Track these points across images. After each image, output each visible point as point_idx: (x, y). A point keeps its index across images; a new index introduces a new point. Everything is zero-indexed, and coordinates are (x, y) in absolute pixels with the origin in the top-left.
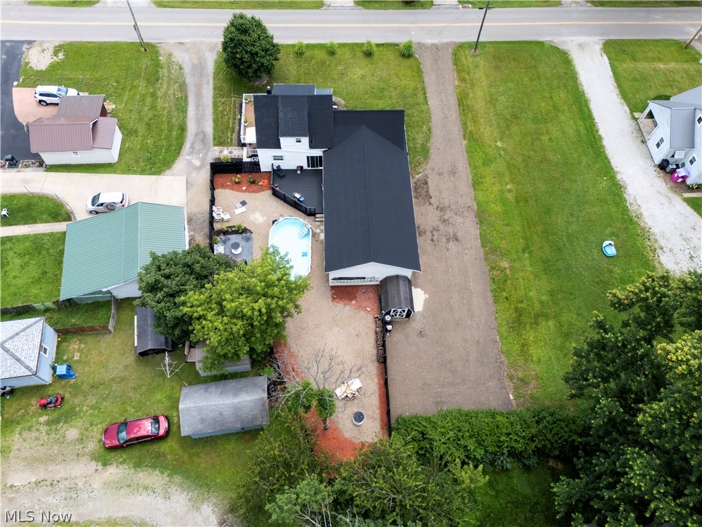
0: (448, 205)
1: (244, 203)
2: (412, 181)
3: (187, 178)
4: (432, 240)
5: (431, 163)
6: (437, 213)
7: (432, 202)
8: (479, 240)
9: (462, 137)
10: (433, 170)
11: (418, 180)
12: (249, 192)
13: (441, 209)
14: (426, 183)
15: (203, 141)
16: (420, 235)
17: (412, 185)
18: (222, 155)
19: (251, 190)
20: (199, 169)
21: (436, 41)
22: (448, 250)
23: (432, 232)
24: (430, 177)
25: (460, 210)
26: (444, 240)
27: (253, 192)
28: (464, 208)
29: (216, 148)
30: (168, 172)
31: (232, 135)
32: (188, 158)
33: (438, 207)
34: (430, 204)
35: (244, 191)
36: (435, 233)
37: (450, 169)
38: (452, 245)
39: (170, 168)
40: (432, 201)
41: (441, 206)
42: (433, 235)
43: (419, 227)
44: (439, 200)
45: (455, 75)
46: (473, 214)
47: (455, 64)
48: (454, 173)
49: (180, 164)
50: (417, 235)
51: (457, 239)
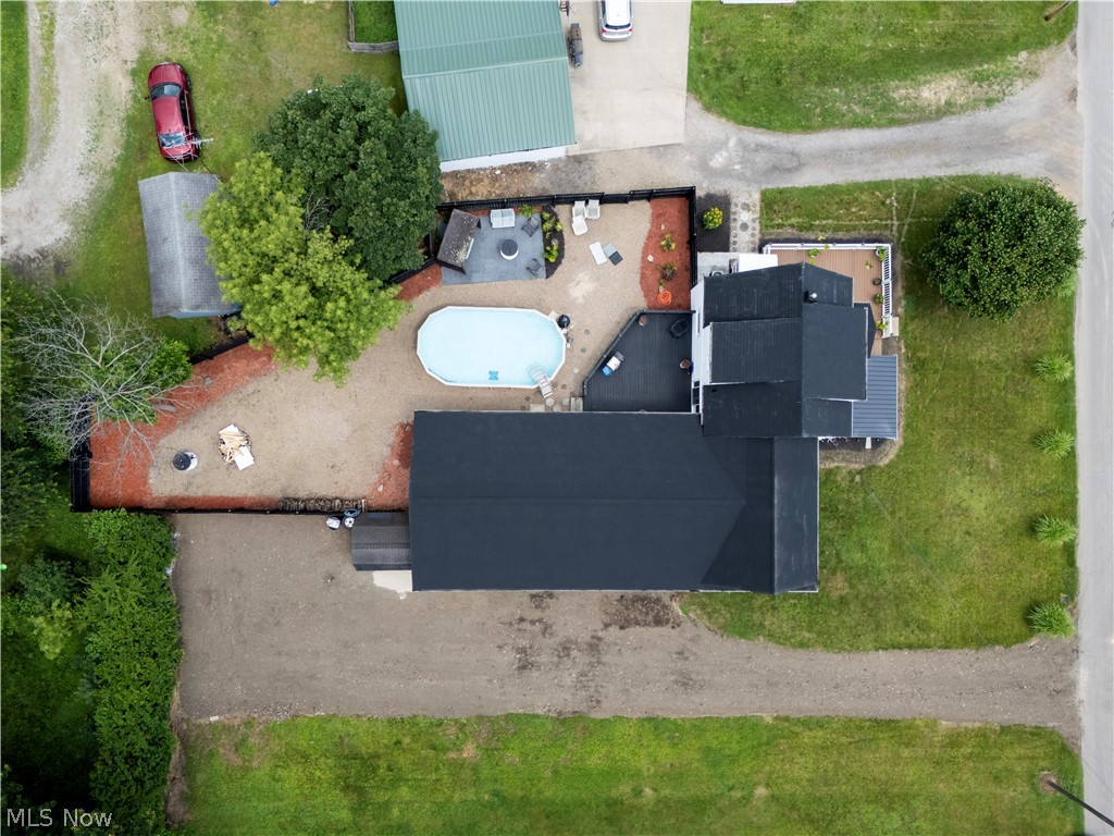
0: (605, 659)
1: (615, 258)
2: (664, 594)
3: (679, 145)
4: (522, 620)
5: (709, 638)
6: (585, 637)
7: (611, 629)
8: (521, 711)
9: (782, 714)
10: (692, 640)
11: (665, 607)
12: (642, 268)
13: (594, 646)
14: (658, 622)
15: (775, 168)
16: (533, 596)
17: (653, 593)
18: (739, 209)
19: (648, 273)
20: (704, 166)
21: (1082, 692)
22: (500, 647)
23: (540, 621)
24: (673, 632)
25: (592, 684)
26: (524, 643)
27: (643, 277)
28: (597, 691)
29: (756, 197)
30: (696, 106)
31: (792, 226)
32: (732, 143)
33: (599, 639)
34: (607, 626)
35: (644, 258)
36: (538, 627)
37: (694, 676)
38: (509, 657)
39: (708, 108)
40: (614, 630)
41: (602, 646)
42: (533, 622)
43: (551, 596)
44: (616, 644)
45: (970, 725)
46: (583, 708)
47: (1004, 730)
48: (684, 684)
49: (714, 127)
50: (534, 591)
51: (523, 668)
